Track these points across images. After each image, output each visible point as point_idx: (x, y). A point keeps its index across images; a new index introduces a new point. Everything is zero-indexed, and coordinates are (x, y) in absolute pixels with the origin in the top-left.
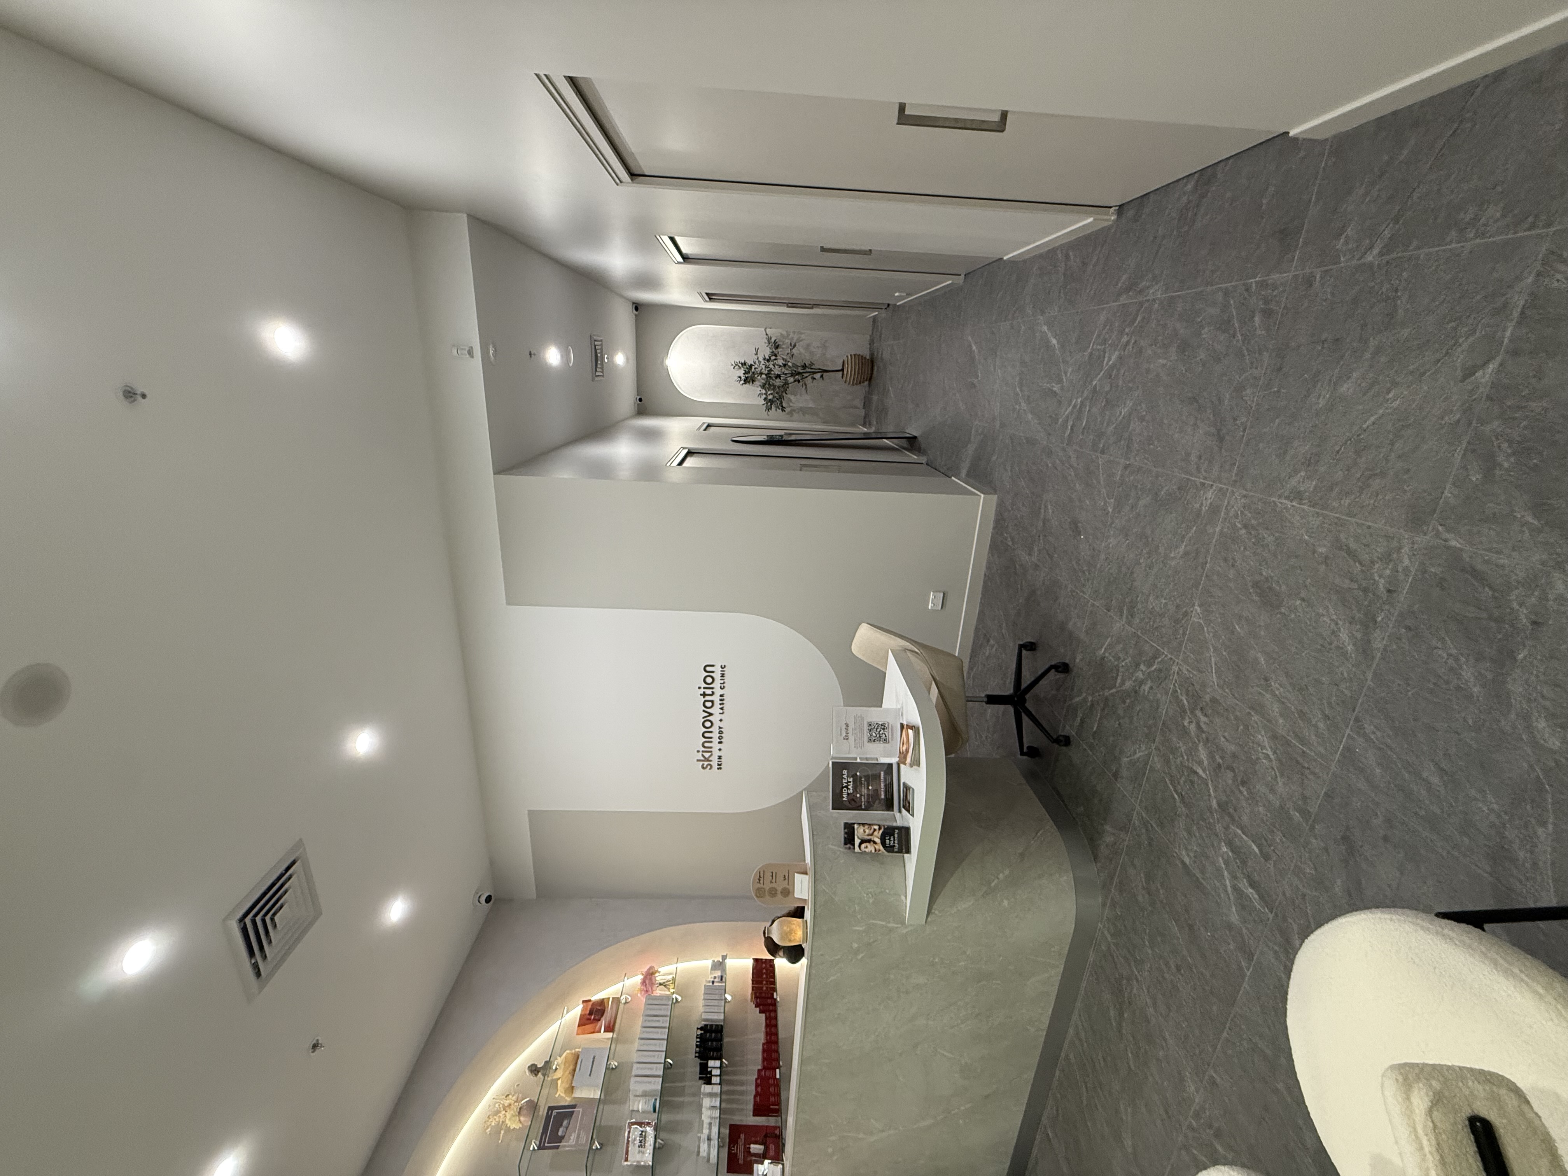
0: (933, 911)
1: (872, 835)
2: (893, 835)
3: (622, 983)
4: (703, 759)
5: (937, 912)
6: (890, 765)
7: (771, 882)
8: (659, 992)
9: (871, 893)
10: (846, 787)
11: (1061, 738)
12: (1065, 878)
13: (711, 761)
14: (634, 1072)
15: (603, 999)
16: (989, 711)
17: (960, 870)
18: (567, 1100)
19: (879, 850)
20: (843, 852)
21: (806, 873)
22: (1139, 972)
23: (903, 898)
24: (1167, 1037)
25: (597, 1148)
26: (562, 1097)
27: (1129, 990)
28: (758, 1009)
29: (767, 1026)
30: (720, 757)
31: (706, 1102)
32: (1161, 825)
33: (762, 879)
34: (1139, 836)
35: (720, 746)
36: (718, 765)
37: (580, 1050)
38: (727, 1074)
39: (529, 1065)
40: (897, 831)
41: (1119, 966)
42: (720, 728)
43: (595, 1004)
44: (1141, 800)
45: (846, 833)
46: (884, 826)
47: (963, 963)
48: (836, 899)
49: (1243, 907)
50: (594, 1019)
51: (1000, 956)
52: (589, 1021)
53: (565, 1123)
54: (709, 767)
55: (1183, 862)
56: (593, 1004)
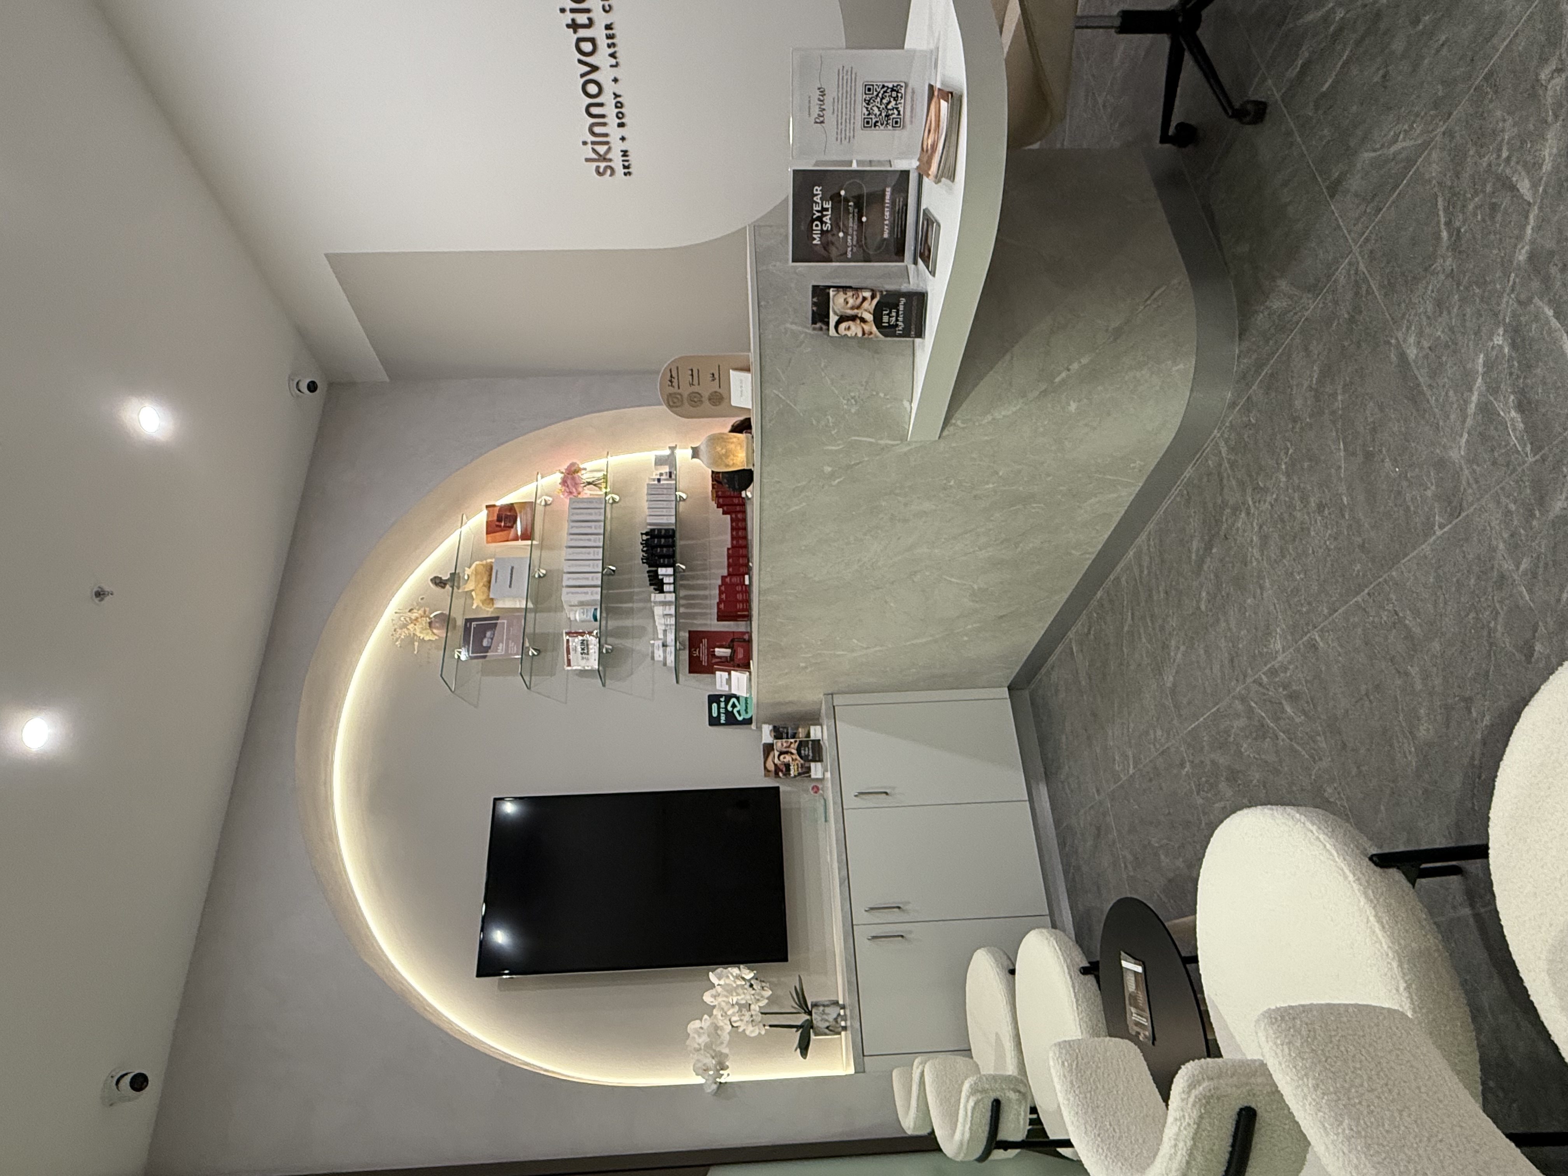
0: (953, 421)
1: (858, 307)
2: (896, 306)
3: (535, 484)
4: (594, 156)
5: (959, 423)
6: (905, 174)
7: (692, 384)
8: (588, 492)
9: (853, 398)
10: (820, 219)
11: (1250, 107)
12: (1181, 366)
13: (610, 160)
14: (564, 584)
15: (512, 504)
16: (1121, 47)
17: (1007, 357)
18: (488, 611)
19: (871, 333)
20: (812, 336)
21: (748, 370)
22: (1254, 503)
23: (906, 404)
24: (1267, 584)
25: (534, 655)
26: (479, 608)
27: (1230, 521)
28: (721, 510)
29: (732, 529)
30: (625, 153)
31: (658, 611)
32: (1389, 288)
33: (675, 381)
34: (1336, 303)
35: (622, 131)
36: (625, 167)
37: (493, 560)
38: (683, 578)
39: (432, 577)
40: (903, 301)
41: (1226, 490)
42: (616, 96)
43: (503, 508)
44: (1367, 240)
45: (814, 304)
46: (881, 292)
47: (991, 486)
48: (797, 408)
49: (1484, 437)
50: (505, 526)
51: (1048, 475)
52: (499, 529)
53: (488, 634)
54: (609, 172)
55: (1402, 356)
56: (500, 510)
